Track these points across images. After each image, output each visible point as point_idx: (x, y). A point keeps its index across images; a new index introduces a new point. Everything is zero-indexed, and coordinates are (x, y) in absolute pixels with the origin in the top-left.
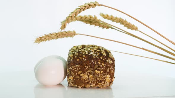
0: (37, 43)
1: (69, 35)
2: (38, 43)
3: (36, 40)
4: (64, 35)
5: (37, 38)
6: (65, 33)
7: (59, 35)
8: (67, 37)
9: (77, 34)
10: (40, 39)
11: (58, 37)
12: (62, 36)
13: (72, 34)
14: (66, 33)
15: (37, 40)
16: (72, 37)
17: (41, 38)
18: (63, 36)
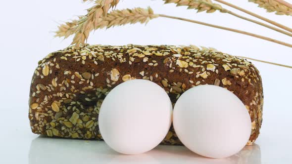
0: (60, 36)
1: (139, 17)
2: (63, 37)
3: (57, 30)
4: (125, 18)
5: (62, 26)
6: (128, 12)
7: (113, 18)
8: (132, 21)
9: (155, 17)
10: (68, 27)
11: (112, 23)
12: (121, 20)
13: (144, 16)
14: (131, 14)
15: (62, 31)
16: (145, 23)
17: (70, 26)
18: (123, 21)
